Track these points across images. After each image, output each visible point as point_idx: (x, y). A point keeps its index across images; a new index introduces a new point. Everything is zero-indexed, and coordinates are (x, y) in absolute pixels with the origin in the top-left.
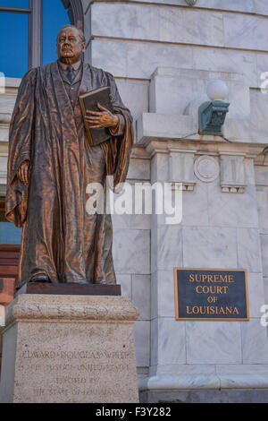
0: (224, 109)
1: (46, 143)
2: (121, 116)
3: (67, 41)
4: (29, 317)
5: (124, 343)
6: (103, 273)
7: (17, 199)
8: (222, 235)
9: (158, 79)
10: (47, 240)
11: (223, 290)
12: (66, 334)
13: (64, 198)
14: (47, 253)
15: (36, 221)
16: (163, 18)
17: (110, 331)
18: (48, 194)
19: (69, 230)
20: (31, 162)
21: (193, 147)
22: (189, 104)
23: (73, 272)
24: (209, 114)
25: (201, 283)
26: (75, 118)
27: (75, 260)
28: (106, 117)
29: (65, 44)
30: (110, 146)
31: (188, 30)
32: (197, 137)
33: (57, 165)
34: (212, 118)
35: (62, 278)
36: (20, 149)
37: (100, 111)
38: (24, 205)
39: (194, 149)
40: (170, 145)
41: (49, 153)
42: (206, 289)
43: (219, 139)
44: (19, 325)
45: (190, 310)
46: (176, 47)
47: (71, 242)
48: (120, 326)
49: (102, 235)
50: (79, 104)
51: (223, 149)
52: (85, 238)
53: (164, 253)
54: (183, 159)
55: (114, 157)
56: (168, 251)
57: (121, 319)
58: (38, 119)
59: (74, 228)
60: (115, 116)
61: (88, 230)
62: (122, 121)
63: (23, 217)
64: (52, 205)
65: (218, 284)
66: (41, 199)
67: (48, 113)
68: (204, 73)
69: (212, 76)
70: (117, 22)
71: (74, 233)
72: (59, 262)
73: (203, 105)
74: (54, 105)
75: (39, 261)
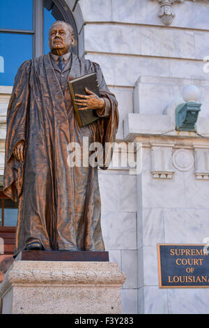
0: (197, 109)
1: (39, 124)
2: (106, 99)
3: (57, 35)
4: (24, 282)
5: (113, 305)
6: (93, 241)
7: (14, 176)
8: (197, 216)
9: (140, 86)
10: (41, 211)
11: (199, 262)
12: (58, 298)
13: (56, 173)
14: (41, 223)
15: (31, 194)
16: (143, 35)
17: (99, 294)
18: (41, 171)
19: (61, 202)
20: (26, 142)
21: (171, 142)
22: (167, 106)
23: (65, 241)
24: (184, 113)
25: (180, 257)
26: (65, 102)
27: (66, 229)
28: (93, 100)
29: (56, 37)
30: (97, 127)
31: (165, 46)
32: (174, 133)
33: (49, 144)
34: (187, 116)
35: (54, 246)
36: (16, 131)
37: (88, 94)
38: (20, 180)
39: (172, 143)
40: (152, 141)
41: (41, 133)
42: (184, 262)
43: (193, 134)
44: (14, 289)
45: (172, 280)
46: (156, 60)
47: (63, 213)
48: (109, 289)
49: (91, 207)
50: (69, 89)
51: (196, 143)
52: (76, 210)
53: (149, 232)
54: (163, 152)
55: (102, 137)
56: (152, 230)
57: (109, 283)
58: (32, 103)
59: (65, 200)
60: (102, 99)
61: (78, 202)
62: (108, 104)
63: (19, 192)
64: (45, 180)
65: (194, 257)
66: (35, 174)
67: (41, 98)
68: (179, 81)
69: (186, 83)
70: (106, 40)
71: (66, 205)
72: (52, 232)
73: (179, 106)
74: (47, 91)
75: (33, 231)
